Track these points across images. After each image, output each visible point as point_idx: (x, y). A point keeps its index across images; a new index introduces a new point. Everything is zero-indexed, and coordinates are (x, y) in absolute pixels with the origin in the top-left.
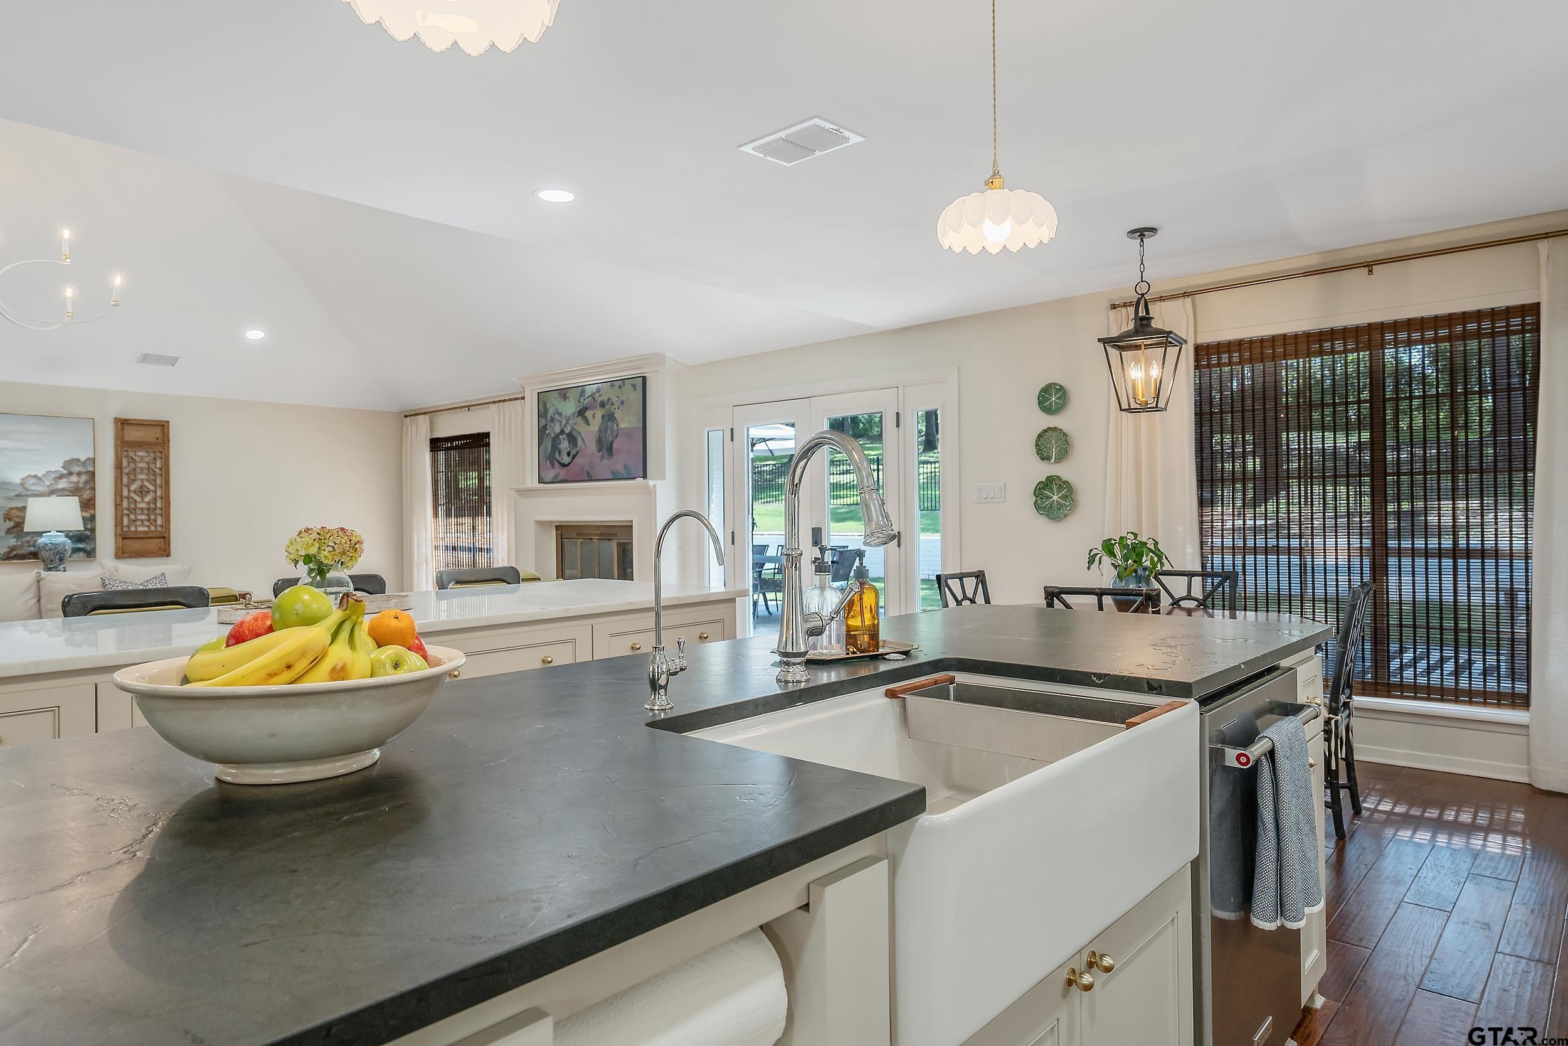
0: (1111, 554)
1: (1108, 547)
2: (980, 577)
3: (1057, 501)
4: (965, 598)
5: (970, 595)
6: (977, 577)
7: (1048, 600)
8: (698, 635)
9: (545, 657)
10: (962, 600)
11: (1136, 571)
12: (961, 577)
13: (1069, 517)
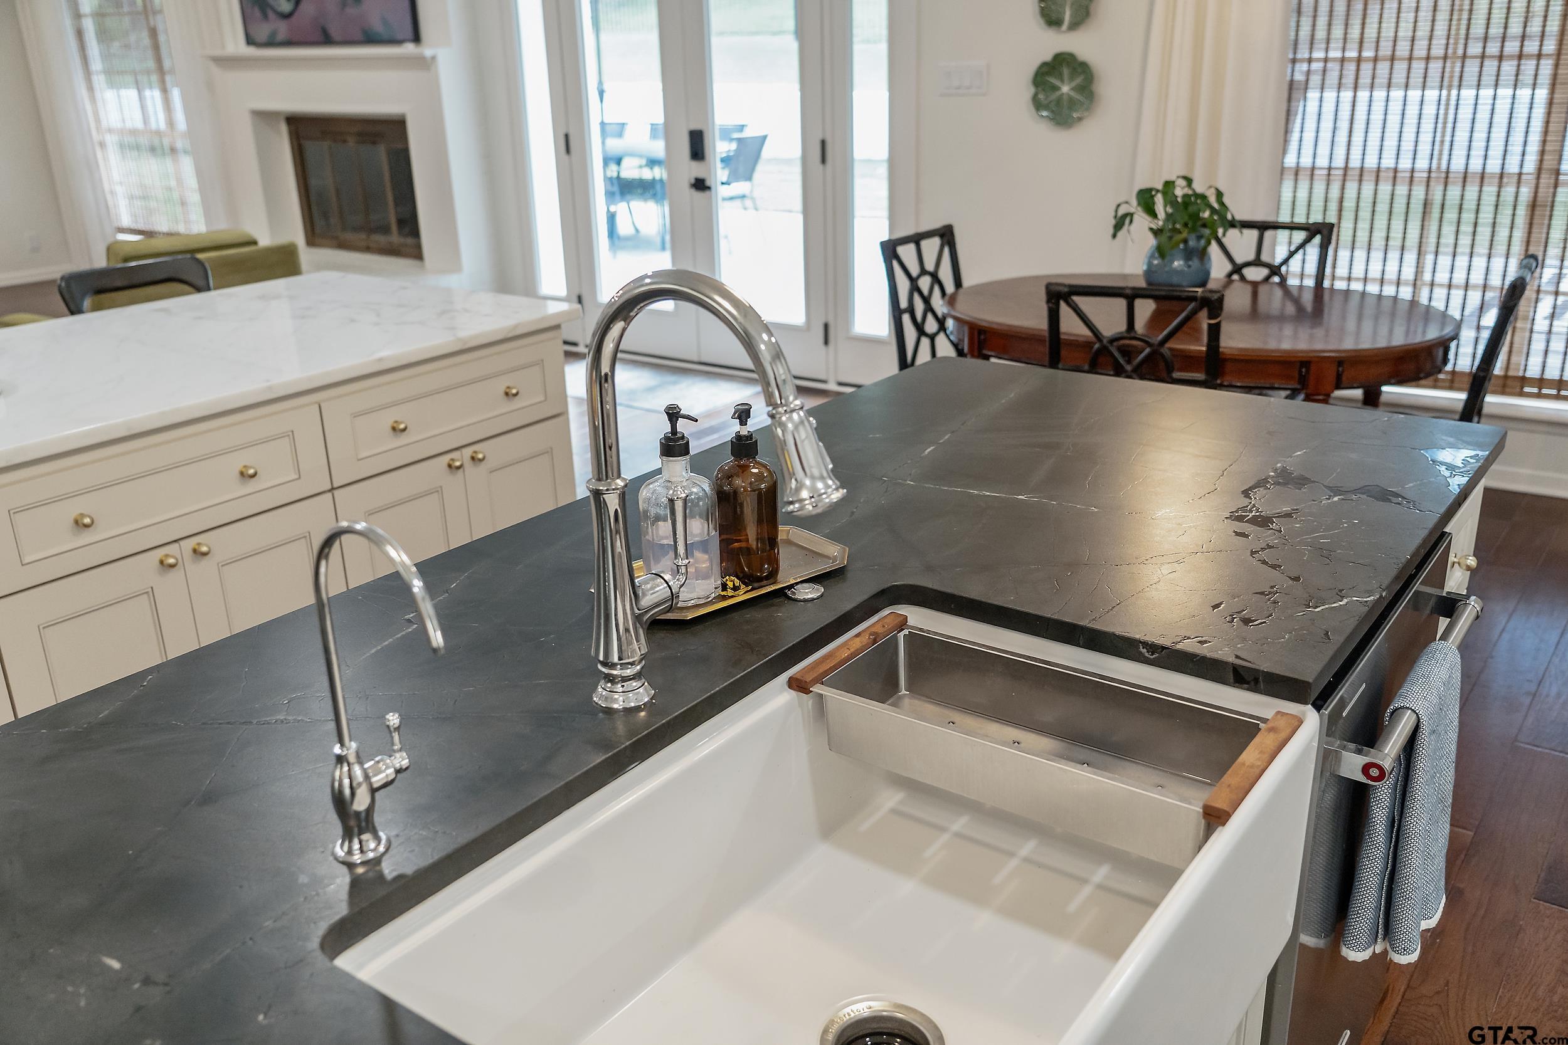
0: (1151, 212)
1: (1146, 199)
2: (946, 235)
3: (1068, 95)
4: (923, 272)
5: (930, 266)
6: (942, 236)
7: (1051, 305)
8: (502, 389)
9: (245, 467)
10: (919, 276)
11: (1185, 241)
12: (917, 239)
13: (1084, 122)
